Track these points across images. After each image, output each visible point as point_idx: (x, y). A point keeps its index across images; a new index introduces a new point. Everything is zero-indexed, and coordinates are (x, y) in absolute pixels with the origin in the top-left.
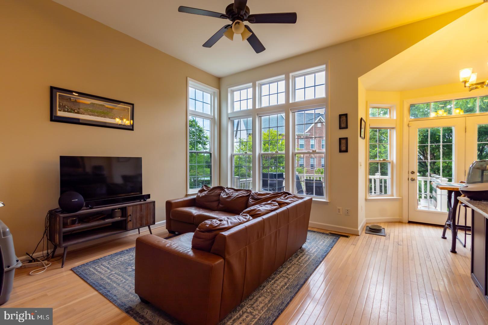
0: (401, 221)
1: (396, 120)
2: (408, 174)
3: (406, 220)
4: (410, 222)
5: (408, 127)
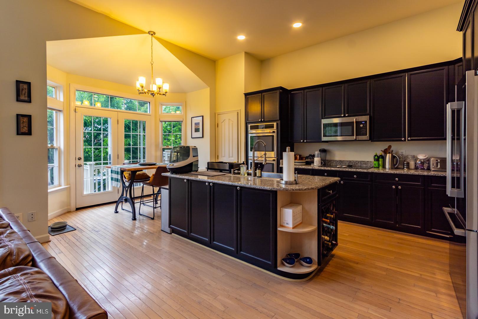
0: (69, 211)
1: (63, 102)
2: (75, 160)
3: (73, 208)
4: (78, 209)
5: (74, 112)
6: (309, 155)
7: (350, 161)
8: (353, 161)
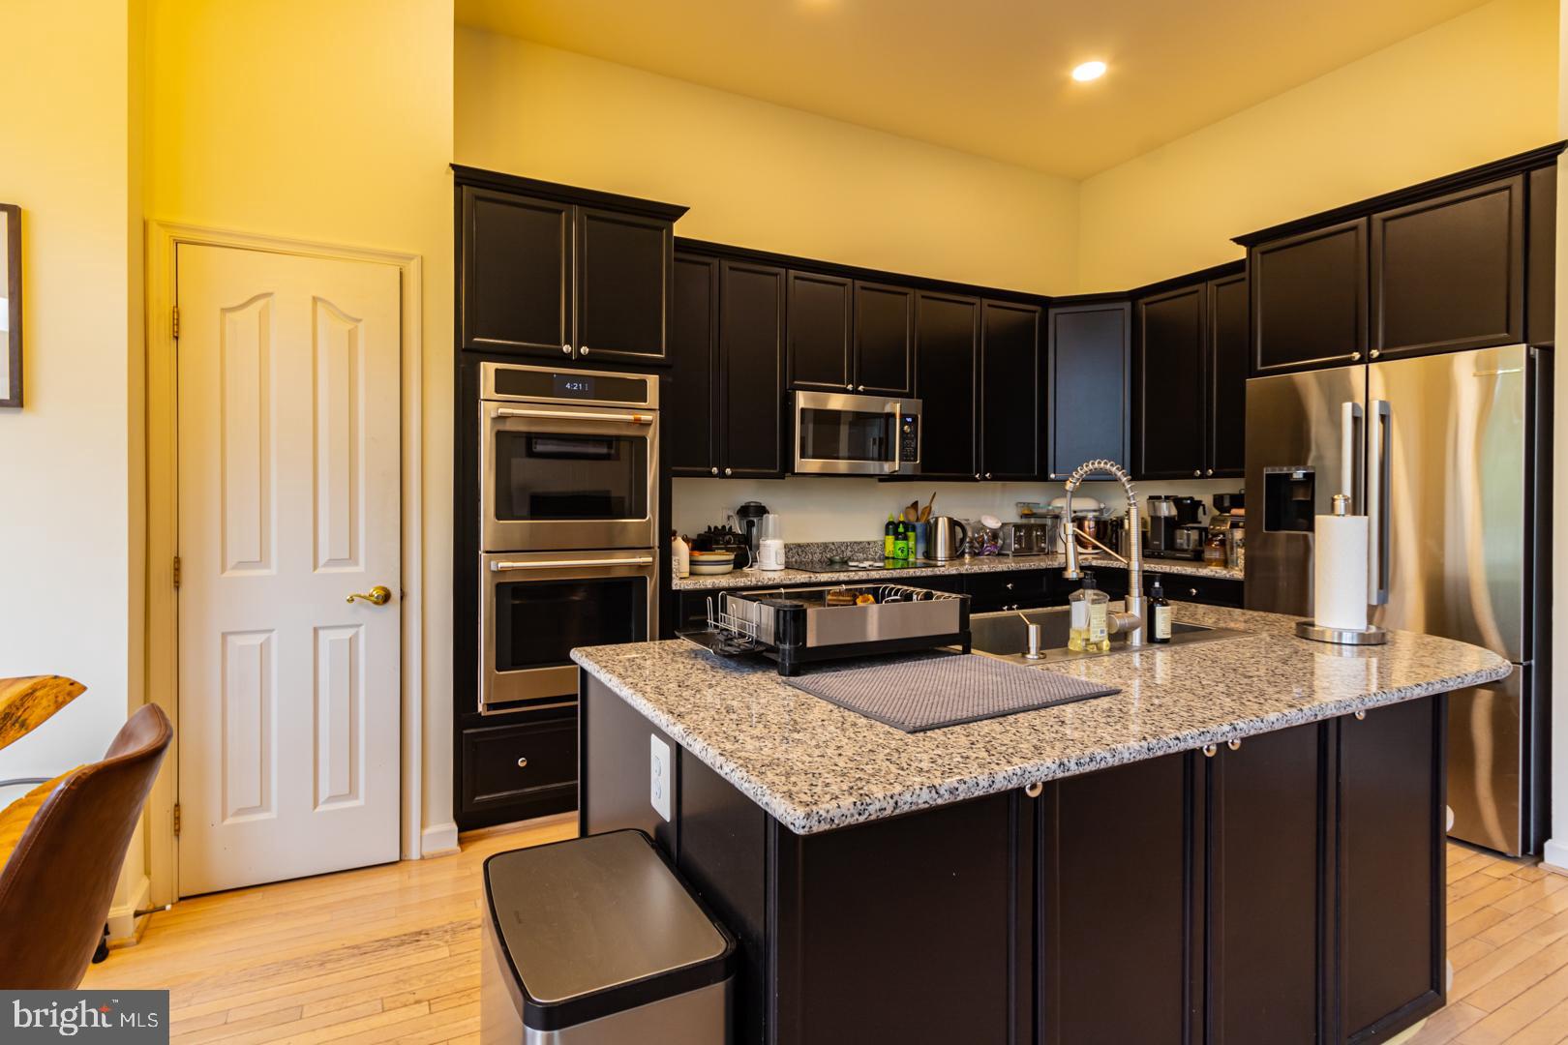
6: (709, 528)
7: (825, 546)
8: (833, 544)
